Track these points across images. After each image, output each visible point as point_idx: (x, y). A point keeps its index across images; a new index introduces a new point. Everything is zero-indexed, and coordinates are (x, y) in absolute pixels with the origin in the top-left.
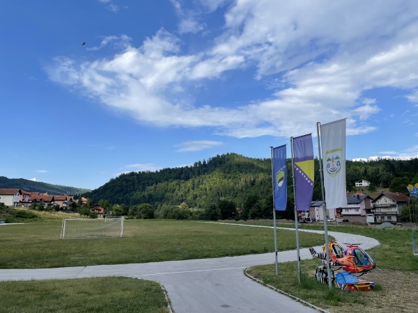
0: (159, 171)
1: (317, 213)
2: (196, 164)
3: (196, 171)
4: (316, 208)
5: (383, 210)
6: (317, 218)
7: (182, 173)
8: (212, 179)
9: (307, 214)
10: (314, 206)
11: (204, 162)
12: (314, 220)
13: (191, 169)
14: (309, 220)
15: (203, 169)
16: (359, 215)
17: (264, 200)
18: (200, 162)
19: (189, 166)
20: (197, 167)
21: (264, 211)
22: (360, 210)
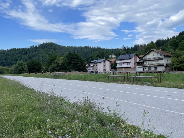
0: (9, 50)
1: (98, 67)
2: (31, 47)
3: (31, 51)
4: (98, 64)
5: (150, 63)
6: (99, 71)
7: (22, 51)
8: (40, 54)
9: (92, 68)
10: (97, 63)
11: (36, 46)
12: (97, 72)
13: (28, 49)
14: (93, 72)
15: (35, 49)
16: (130, 67)
17: (62, 58)
18: (34, 46)
19: (27, 48)
20: (31, 48)
21: (62, 66)
22: (130, 64)
